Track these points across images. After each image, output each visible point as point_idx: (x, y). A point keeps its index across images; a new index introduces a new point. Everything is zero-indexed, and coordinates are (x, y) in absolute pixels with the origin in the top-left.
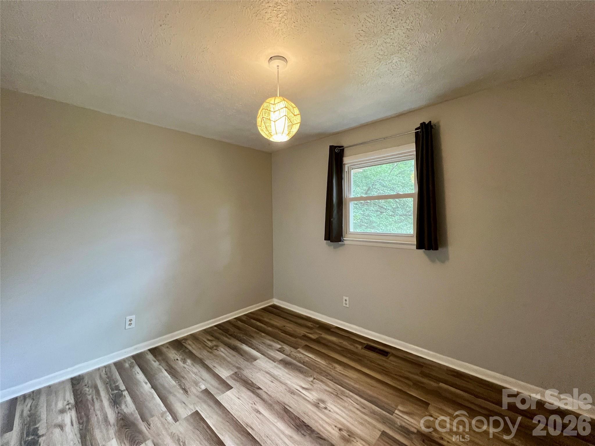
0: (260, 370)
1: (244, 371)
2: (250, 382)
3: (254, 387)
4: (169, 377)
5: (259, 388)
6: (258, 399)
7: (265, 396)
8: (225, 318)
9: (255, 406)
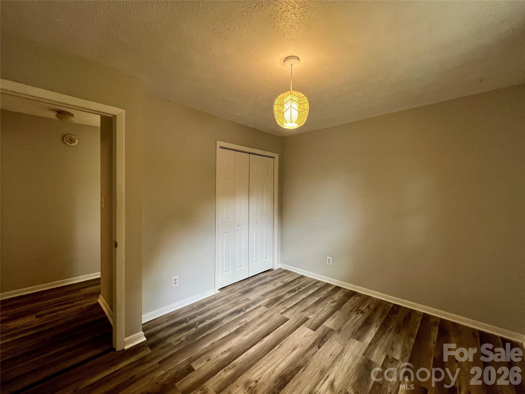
0: (345, 345)
1: (337, 334)
2: (325, 340)
3: (320, 344)
4: (314, 301)
5: (319, 347)
6: (307, 348)
7: (311, 352)
8: (412, 305)
9: (299, 347)
